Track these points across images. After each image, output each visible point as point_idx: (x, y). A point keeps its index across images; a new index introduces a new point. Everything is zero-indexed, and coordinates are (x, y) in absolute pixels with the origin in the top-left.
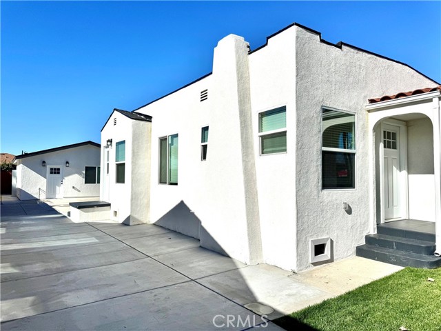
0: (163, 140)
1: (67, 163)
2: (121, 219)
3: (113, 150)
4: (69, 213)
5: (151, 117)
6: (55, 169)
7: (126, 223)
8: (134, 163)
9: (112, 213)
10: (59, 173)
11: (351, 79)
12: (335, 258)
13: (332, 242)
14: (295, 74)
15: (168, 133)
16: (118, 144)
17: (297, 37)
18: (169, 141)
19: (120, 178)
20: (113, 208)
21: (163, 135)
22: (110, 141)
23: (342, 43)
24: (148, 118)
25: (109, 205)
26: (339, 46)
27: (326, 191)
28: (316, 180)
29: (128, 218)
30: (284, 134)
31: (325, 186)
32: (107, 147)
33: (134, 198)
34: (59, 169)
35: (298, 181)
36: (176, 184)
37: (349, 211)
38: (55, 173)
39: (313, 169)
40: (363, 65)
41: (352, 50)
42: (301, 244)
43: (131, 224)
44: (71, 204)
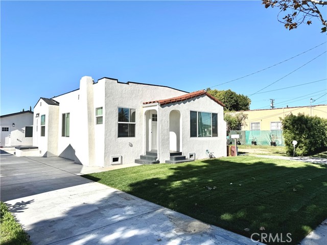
0: (64, 115)
1: (14, 124)
2: (43, 154)
3: (39, 119)
4: (15, 153)
5: (59, 103)
6: (5, 128)
7: (45, 156)
8: (49, 126)
9: (39, 152)
10: (8, 131)
11: (134, 96)
12: (123, 163)
13: (122, 157)
14: (105, 96)
15: (66, 112)
16: (42, 116)
17: (106, 83)
18: (66, 116)
19: (43, 134)
20: (40, 149)
21: (64, 113)
22: (39, 114)
23: (129, 82)
24: (58, 104)
25: (37, 148)
26: (128, 83)
27: (120, 138)
28: (115, 134)
29: (46, 153)
30: (102, 117)
31: (119, 136)
32: (37, 117)
33: (49, 143)
34: (8, 128)
35: (106, 135)
36: (69, 136)
37: (131, 146)
38: (5, 130)
39: (113, 130)
40: (141, 89)
41: (134, 84)
42: (106, 158)
43: (48, 156)
44: (16, 148)
